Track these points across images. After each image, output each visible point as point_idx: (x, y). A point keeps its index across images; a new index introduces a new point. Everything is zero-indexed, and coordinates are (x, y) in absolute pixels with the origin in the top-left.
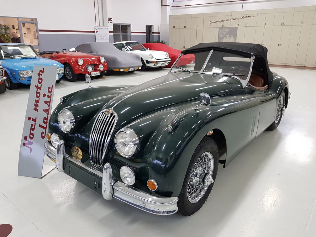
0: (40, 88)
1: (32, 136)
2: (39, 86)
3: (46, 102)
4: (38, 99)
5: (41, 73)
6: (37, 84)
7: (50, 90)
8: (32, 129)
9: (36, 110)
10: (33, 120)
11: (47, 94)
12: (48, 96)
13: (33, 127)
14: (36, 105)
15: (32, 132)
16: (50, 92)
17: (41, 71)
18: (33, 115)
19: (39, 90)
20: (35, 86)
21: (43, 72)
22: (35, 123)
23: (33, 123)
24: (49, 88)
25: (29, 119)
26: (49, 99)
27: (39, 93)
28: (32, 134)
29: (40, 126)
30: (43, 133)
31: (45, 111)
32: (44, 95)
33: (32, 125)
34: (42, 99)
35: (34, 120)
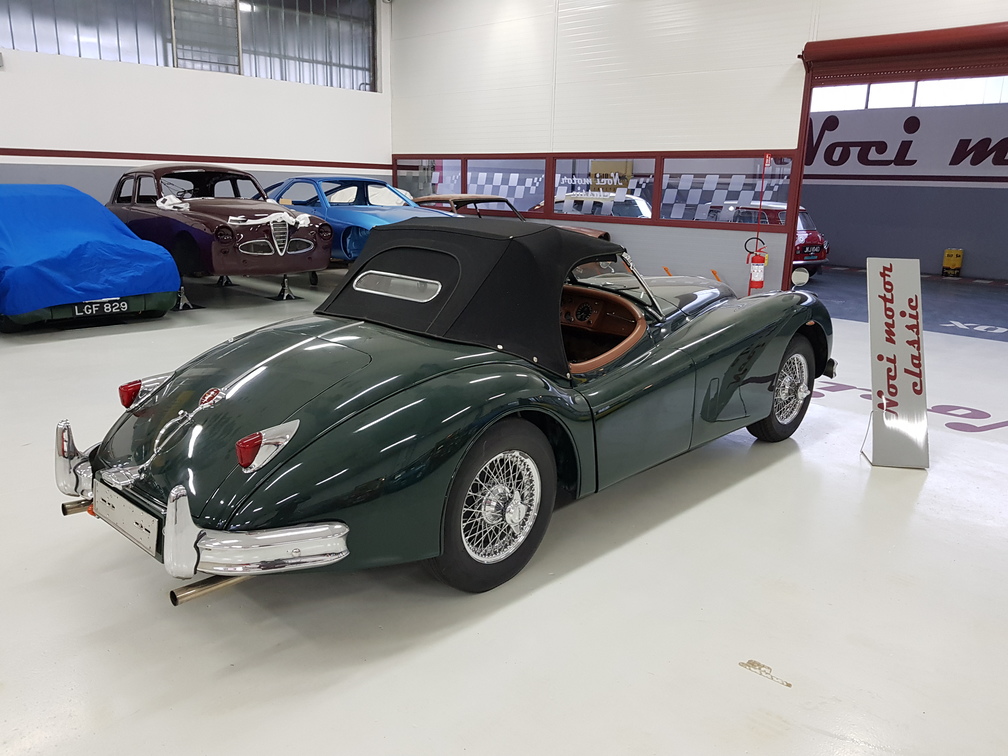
9: (890, 340)
17: (885, 269)
29: (906, 371)
30: (915, 384)
31: (910, 343)
32: (903, 314)
33: (889, 370)
35: (893, 361)
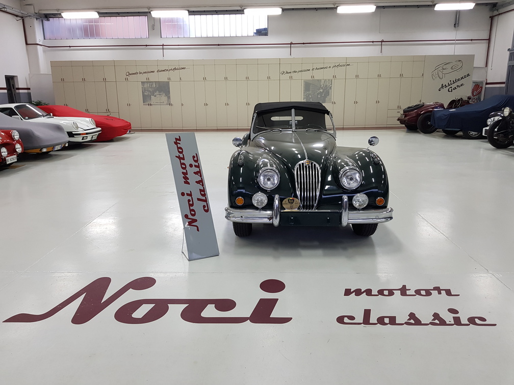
0: (183, 159)
1: (193, 213)
2: (181, 156)
3: (196, 173)
4: (185, 171)
5: (178, 141)
6: (178, 154)
7: (195, 159)
8: (191, 205)
9: (187, 183)
10: (188, 195)
11: (194, 163)
12: (196, 166)
13: (191, 203)
14: (186, 178)
15: (191, 208)
16: (196, 161)
18: (186, 189)
19: (182, 161)
20: (176, 157)
21: (180, 140)
22: (192, 198)
23: (190, 198)
24: (194, 157)
25: (183, 194)
26: (198, 169)
27: (184, 164)
28: (193, 210)
29: (199, 199)
30: (204, 207)
31: (198, 182)
32: (191, 166)
33: (189, 201)
34: (191, 171)
35: (190, 195)
